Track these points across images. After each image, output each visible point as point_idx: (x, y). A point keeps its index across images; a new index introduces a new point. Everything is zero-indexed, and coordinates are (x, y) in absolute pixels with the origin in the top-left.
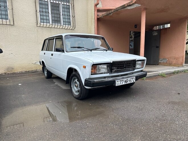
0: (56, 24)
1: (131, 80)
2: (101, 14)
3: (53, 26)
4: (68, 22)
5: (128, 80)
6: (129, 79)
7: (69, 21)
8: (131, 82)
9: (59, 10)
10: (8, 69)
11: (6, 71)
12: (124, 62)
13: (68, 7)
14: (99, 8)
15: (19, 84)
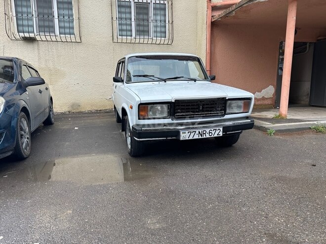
0: (142, 37)
1: (213, 132)
2: (218, 14)
3: (137, 41)
4: (161, 32)
5: (205, 132)
6: (208, 130)
7: (163, 30)
8: (212, 136)
9: (147, 14)
10: (73, 106)
11: (70, 109)
12: (200, 102)
13: (163, 6)
14: (215, 4)
15: (76, 128)
